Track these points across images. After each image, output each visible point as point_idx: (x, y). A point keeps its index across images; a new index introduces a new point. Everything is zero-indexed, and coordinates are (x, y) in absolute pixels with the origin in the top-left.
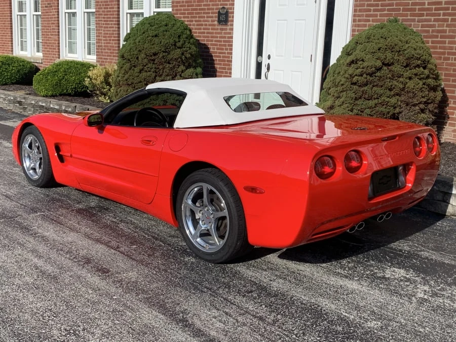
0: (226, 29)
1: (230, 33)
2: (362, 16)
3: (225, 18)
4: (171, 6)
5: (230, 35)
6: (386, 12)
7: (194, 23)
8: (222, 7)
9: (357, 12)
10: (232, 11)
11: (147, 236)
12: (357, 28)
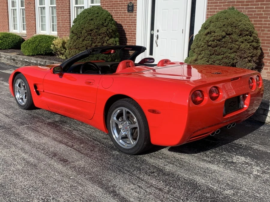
0: (132, 15)
1: (135, 18)
2: (213, 6)
3: (131, 8)
4: (100, 2)
5: (135, 19)
6: (227, 4)
7: (114, 12)
8: (130, 2)
9: (209, 4)
10: (136, 4)
11: (89, 138)
12: (209, 13)
